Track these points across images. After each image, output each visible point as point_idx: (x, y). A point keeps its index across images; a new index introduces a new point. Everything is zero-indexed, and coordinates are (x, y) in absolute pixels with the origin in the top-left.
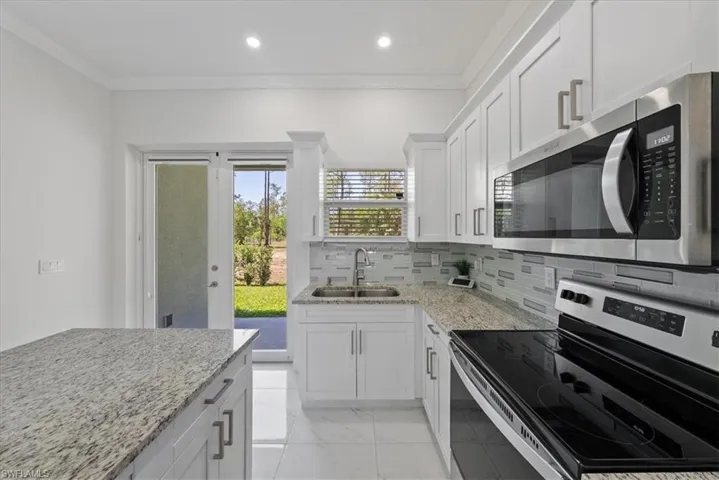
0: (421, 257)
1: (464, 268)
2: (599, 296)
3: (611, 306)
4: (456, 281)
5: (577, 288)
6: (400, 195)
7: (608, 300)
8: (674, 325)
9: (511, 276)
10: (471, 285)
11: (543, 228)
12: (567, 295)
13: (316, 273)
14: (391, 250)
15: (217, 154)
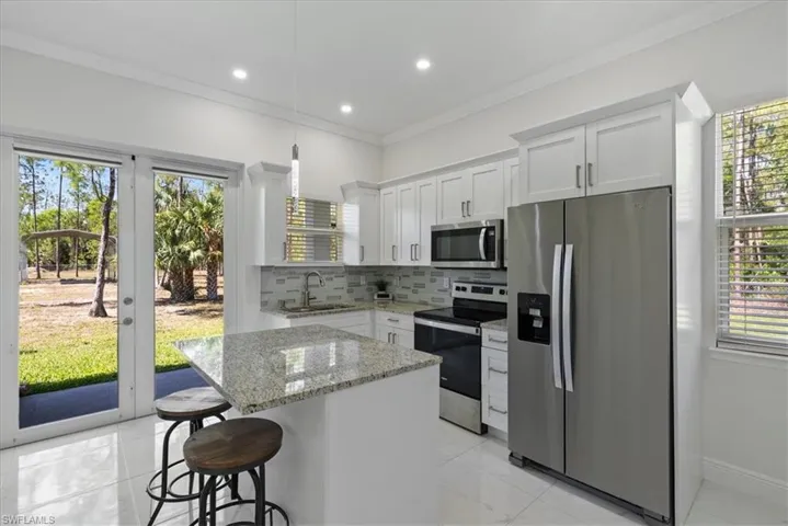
0: (353, 278)
1: (382, 286)
2: (469, 287)
3: (474, 290)
4: (379, 296)
5: (461, 285)
6: (334, 225)
7: (473, 288)
8: (489, 291)
9: (423, 286)
10: (391, 297)
11: (449, 257)
12: (458, 288)
13: (266, 298)
14: (332, 273)
15: (133, 158)
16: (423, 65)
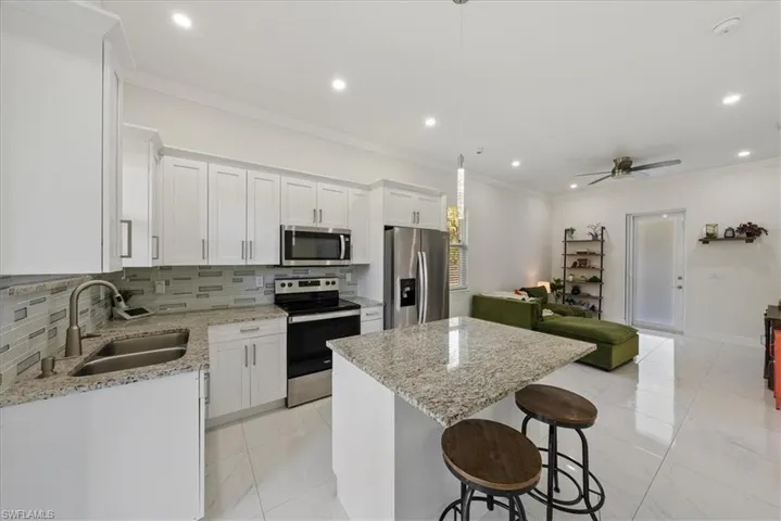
2: (296, 283)
3: (301, 284)
8: (318, 284)
9: (220, 288)
16: (339, 85)
